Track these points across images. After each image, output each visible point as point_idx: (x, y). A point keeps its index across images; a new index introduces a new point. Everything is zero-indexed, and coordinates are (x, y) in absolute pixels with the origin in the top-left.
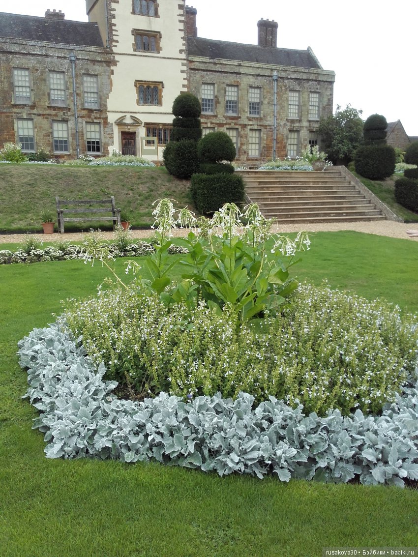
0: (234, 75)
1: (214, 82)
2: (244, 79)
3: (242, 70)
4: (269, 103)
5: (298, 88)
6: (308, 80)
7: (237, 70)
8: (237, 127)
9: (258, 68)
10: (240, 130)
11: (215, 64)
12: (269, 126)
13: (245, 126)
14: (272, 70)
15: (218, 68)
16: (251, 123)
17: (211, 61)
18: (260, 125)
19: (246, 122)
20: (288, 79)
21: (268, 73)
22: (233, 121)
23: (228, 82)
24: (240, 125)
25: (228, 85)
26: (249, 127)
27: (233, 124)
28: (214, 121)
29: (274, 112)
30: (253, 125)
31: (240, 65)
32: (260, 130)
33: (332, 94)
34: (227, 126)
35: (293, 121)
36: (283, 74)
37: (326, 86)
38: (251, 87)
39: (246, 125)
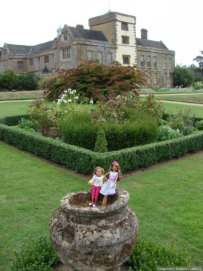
0: (149, 52)
1: (144, 55)
2: (152, 54)
3: (151, 51)
4: (159, 63)
5: (166, 57)
6: (168, 54)
7: (150, 50)
8: (151, 72)
9: (155, 50)
10: (151, 73)
11: (144, 48)
12: (159, 71)
13: (153, 72)
14: (159, 50)
15: (145, 50)
16: (154, 70)
17: (143, 47)
18: (157, 71)
19: (153, 70)
21: (158, 52)
22: (150, 70)
23: (148, 55)
24: (151, 71)
26: (154, 72)
27: (149, 71)
28: (145, 70)
29: (160, 66)
30: (155, 71)
31: (151, 49)
32: (157, 73)
33: (174, 59)
34: (148, 72)
35: (165, 70)
36: (162, 52)
37: (173, 56)
38: (154, 57)
39: (153, 71)
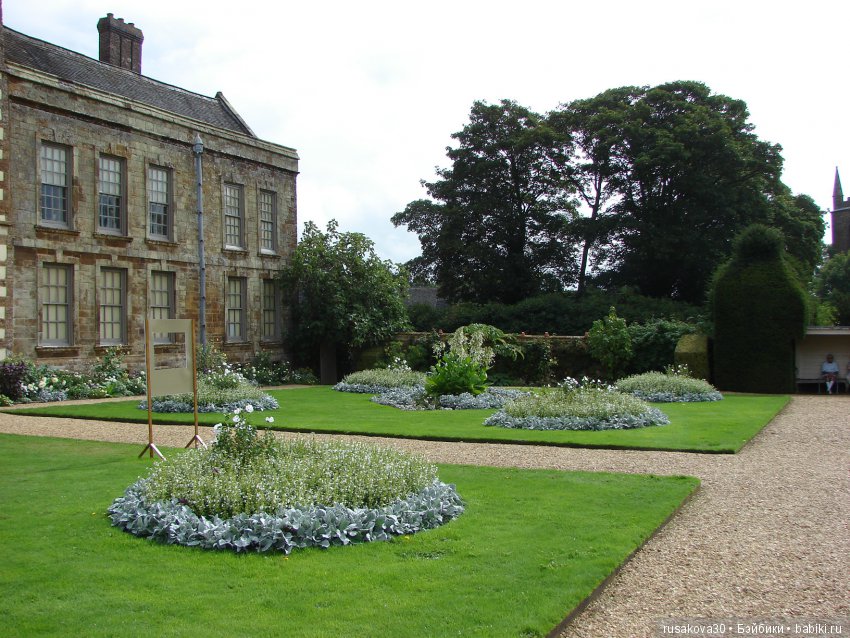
0: (116, 131)
1: (72, 142)
2: (137, 145)
3: (132, 122)
4: (187, 208)
5: (238, 179)
6: (257, 163)
7: (121, 118)
8: (124, 264)
9: (164, 121)
10: (131, 272)
11: (73, 96)
12: (190, 263)
13: (141, 262)
14: (191, 130)
15: (78, 107)
16: (154, 255)
17: (64, 86)
18: (173, 262)
19: (145, 254)
20: (221, 155)
21: (183, 137)
22: (117, 249)
23: (101, 145)
24: (131, 259)
25: (103, 155)
26: (151, 267)
27: (115, 258)
28: (72, 247)
29: (198, 230)
30: (159, 261)
31: (128, 109)
32: (171, 276)
33: (294, 199)
34: (103, 262)
35: (233, 255)
36: (213, 145)
37: (284, 180)
38: (153, 166)
39: (143, 260)
